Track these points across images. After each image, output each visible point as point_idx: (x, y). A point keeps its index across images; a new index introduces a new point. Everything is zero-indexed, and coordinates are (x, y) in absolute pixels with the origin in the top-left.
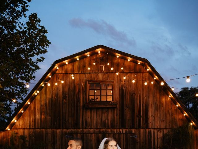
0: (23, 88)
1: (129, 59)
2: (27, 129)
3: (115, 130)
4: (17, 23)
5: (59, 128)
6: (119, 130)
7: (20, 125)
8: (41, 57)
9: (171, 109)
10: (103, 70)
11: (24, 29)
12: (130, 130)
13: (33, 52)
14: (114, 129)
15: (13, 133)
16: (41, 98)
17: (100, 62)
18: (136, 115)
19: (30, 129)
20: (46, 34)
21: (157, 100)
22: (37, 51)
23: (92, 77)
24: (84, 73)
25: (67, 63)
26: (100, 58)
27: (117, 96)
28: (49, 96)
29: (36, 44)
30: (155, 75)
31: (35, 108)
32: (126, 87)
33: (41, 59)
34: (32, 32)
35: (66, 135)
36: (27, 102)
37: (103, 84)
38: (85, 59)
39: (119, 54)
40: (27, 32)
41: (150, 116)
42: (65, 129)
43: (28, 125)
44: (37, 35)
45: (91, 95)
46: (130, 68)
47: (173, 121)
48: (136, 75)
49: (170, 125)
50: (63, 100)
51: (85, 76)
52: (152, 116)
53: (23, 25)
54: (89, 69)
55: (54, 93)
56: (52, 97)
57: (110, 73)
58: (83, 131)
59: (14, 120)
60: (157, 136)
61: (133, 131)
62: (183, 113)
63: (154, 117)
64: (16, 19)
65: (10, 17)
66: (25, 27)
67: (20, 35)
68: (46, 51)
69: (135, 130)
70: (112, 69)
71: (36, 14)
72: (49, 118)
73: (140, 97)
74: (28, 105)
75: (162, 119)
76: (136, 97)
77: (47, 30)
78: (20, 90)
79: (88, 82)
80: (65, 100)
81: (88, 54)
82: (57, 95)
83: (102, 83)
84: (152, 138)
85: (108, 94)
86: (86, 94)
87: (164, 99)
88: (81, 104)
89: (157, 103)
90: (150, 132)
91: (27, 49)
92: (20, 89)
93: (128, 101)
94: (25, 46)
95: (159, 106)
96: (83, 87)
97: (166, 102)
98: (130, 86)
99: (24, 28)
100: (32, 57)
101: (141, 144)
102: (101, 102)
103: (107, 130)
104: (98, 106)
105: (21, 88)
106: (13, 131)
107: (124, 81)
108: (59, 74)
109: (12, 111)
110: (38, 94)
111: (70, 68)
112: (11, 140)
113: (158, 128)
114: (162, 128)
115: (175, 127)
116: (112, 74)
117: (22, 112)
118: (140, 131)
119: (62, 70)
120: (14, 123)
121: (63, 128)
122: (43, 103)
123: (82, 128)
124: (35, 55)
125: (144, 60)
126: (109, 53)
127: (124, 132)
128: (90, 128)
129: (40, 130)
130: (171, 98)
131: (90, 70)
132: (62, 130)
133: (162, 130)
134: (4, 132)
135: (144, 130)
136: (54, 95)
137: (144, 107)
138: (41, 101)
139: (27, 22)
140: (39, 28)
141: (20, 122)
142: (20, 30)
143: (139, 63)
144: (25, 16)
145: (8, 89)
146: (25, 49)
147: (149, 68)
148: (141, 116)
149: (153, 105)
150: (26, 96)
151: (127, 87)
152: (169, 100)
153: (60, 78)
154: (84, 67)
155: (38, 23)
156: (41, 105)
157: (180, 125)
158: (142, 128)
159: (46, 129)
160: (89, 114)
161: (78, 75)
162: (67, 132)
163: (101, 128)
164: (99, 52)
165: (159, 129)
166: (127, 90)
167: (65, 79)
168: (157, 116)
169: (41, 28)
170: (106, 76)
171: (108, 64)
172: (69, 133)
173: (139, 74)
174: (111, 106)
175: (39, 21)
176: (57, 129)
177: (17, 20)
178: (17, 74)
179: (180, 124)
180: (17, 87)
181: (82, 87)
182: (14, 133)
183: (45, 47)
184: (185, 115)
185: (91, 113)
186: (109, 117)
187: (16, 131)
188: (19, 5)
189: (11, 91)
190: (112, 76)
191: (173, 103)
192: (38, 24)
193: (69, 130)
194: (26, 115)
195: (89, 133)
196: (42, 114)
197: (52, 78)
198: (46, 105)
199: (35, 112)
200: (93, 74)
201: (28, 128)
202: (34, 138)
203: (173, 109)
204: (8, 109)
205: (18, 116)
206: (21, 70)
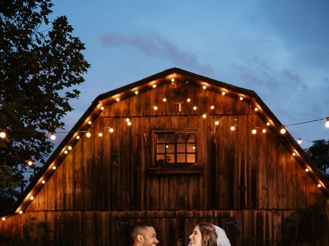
0: (44, 143)
1: (224, 91)
2: (51, 211)
3: (201, 212)
4: (34, 33)
5: (106, 210)
6: (207, 212)
7: (39, 204)
8: (74, 91)
9: (296, 175)
10: (180, 110)
11: (45, 44)
12: (226, 211)
13: (61, 82)
14: (199, 210)
15: (28, 218)
16: (74, 158)
17: (175, 96)
18: (235, 186)
19: (56, 210)
20: (82, 52)
21: (272, 161)
22: (67, 80)
23: (162, 123)
24: (147, 116)
25: (118, 100)
26: (175, 90)
27: (204, 154)
28: (87, 155)
29: (65, 69)
30: (268, 118)
31: (64, 176)
32: (218, 139)
33: (74, 93)
34: (59, 48)
35: (118, 222)
36: (51, 166)
37: (180, 134)
38: (148, 92)
39: (206, 84)
40: (50, 48)
41: (261, 187)
42: (115, 210)
43: (53, 204)
44: (67, 52)
45: (159, 154)
46: (225, 107)
47: (299, 196)
48: (236, 118)
49: (295, 203)
50: (111, 162)
51: (149, 121)
52: (263, 188)
53: (43, 37)
54: (156, 108)
55: (96, 150)
56: (94, 157)
57: (191, 115)
58: (146, 214)
59: (30, 197)
60: (273, 222)
61: (232, 213)
62: (317, 184)
63: (267, 190)
64: (31, 28)
65: (21, 24)
66: (47, 39)
67: (39, 53)
68: (82, 80)
69: (235, 211)
70: (195, 108)
71: (66, 19)
72: (88, 192)
73: (243, 155)
74: (53, 171)
75: (280, 192)
76: (236, 156)
77: (84, 44)
78: (38, 146)
79: (153, 131)
80: (115, 163)
81: (153, 84)
82: (101, 153)
83: (178, 133)
84: (264, 226)
85: (189, 151)
86: (150, 152)
87: (283, 160)
88: (143, 169)
89: (273, 166)
90: (260, 216)
91: (50, 76)
92: (39, 144)
93: (222, 162)
94: (47, 72)
95: (275, 170)
96: (146, 139)
97: (287, 164)
98: (226, 137)
99: (45, 41)
100: (59, 89)
101: (245, 235)
102: (176, 165)
103: (187, 212)
104: (172, 172)
105: (40, 142)
106: (28, 215)
107: (215, 129)
108: (105, 118)
109: (26, 182)
110: (69, 151)
111: (123, 107)
112: (24, 230)
113: (273, 209)
114: (280, 208)
115: (303, 206)
116: (196, 118)
117: (43, 182)
118: (242, 214)
119: (110, 111)
120: (30, 202)
121: (112, 210)
122: (78, 167)
123: (145, 209)
124: (63, 86)
125: (250, 93)
126: (190, 81)
127: (216, 215)
128: (158, 208)
129: (73, 212)
130: (296, 157)
131: (157, 111)
132: (110, 213)
133: (280, 212)
134: (13, 217)
135: (250, 211)
136: (96, 155)
137: (250, 174)
138: (74, 163)
139: (49, 32)
140: (70, 41)
141: (40, 199)
142: (39, 46)
143: (241, 99)
144: (47, 22)
145: (18, 144)
146: (47, 77)
147: (258, 106)
148: (245, 189)
149: (265, 170)
150: (49, 157)
151: (221, 138)
152: (293, 160)
153: (106, 125)
154: (148, 105)
155: (69, 33)
156: (75, 172)
157: (312, 204)
158: (246, 208)
159: (84, 211)
160: (156, 185)
161: (137, 119)
162: (120, 216)
163: (177, 208)
164: (173, 80)
165: (276, 211)
166: (221, 144)
167: (114, 126)
168: (272, 188)
169: (73, 41)
170: (185, 121)
171: (189, 100)
172: (122, 217)
173: (241, 117)
174: (193, 172)
175: (71, 29)
176: (103, 210)
177: (34, 29)
178: (34, 119)
179: (312, 201)
180: (33, 141)
181: (144, 140)
182: (30, 219)
183: (81, 73)
184: (319, 186)
185: (159, 184)
186: (191, 190)
187: (33, 215)
188: (36, 3)
189: (24, 147)
190: (195, 120)
191: (299, 166)
192: (69, 35)
193: (122, 213)
194: (49, 188)
195: (156, 218)
196: (77, 185)
197: (92, 125)
198: (83, 171)
199: (64, 182)
200: (162, 118)
201: (53, 209)
202: (63, 226)
203: (300, 175)
204: (19, 178)
205: (36, 189)
206: (41, 113)
